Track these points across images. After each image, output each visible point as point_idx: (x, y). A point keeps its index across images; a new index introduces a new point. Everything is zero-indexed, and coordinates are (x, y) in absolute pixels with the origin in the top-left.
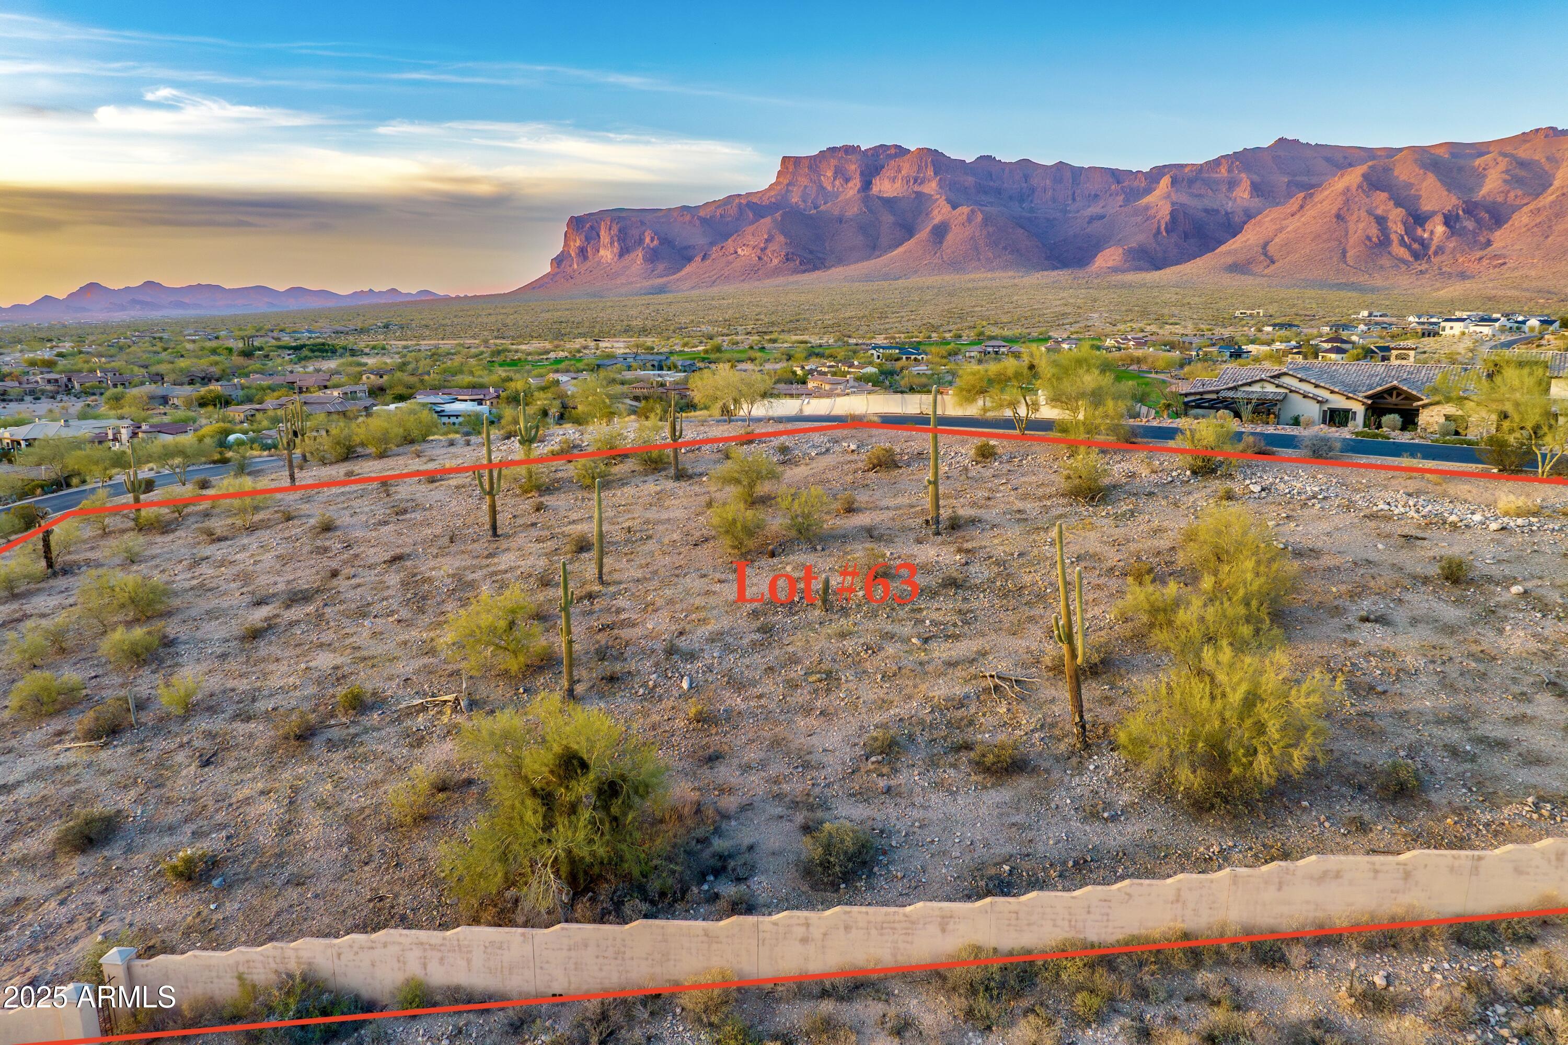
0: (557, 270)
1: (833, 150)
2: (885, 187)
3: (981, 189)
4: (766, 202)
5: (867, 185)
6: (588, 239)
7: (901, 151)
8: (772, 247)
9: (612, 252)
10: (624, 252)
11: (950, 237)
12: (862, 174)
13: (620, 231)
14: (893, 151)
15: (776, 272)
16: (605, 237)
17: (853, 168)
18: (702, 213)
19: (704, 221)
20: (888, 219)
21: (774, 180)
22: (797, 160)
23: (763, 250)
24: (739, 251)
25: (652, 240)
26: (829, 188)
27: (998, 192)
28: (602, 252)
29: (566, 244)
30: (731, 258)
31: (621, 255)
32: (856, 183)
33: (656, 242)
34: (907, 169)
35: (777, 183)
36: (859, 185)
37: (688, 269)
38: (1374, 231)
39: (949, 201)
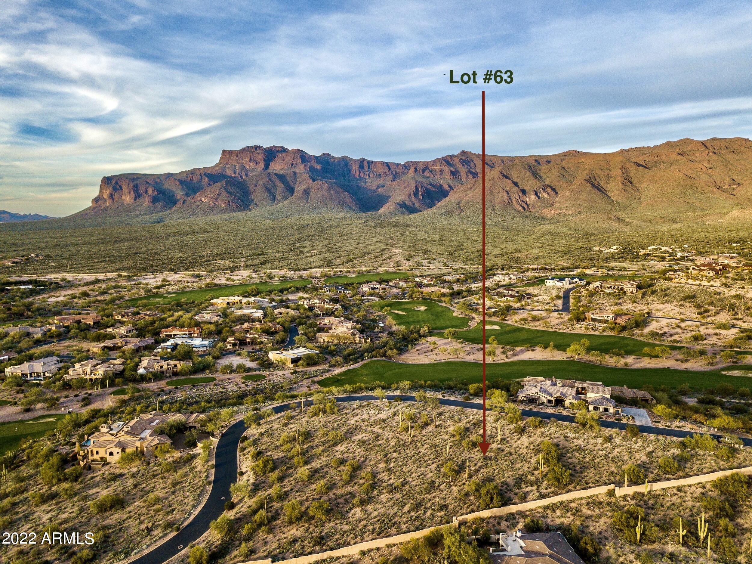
0: (95, 205)
1: (248, 147)
2: (276, 167)
3: (324, 170)
4: (214, 173)
5: (267, 166)
6: (115, 189)
7: (283, 150)
8: (221, 198)
9: (130, 197)
10: (138, 196)
11: (312, 195)
12: (265, 160)
13: (134, 186)
14: (280, 149)
15: (224, 211)
16: (125, 189)
17: (260, 157)
18: (179, 178)
19: (182, 182)
20: (280, 185)
21: (218, 161)
22: (230, 152)
23: (216, 199)
24: (203, 200)
25: (153, 192)
26: (247, 167)
27: (333, 172)
28: (124, 197)
29: (101, 191)
30: (199, 203)
31: (135, 199)
32: (262, 165)
33: (155, 193)
34: (288, 159)
35: (220, 163)
36: (263, 166)
37: (175, 208)
38: (506, 197)
39: (311, 177)
